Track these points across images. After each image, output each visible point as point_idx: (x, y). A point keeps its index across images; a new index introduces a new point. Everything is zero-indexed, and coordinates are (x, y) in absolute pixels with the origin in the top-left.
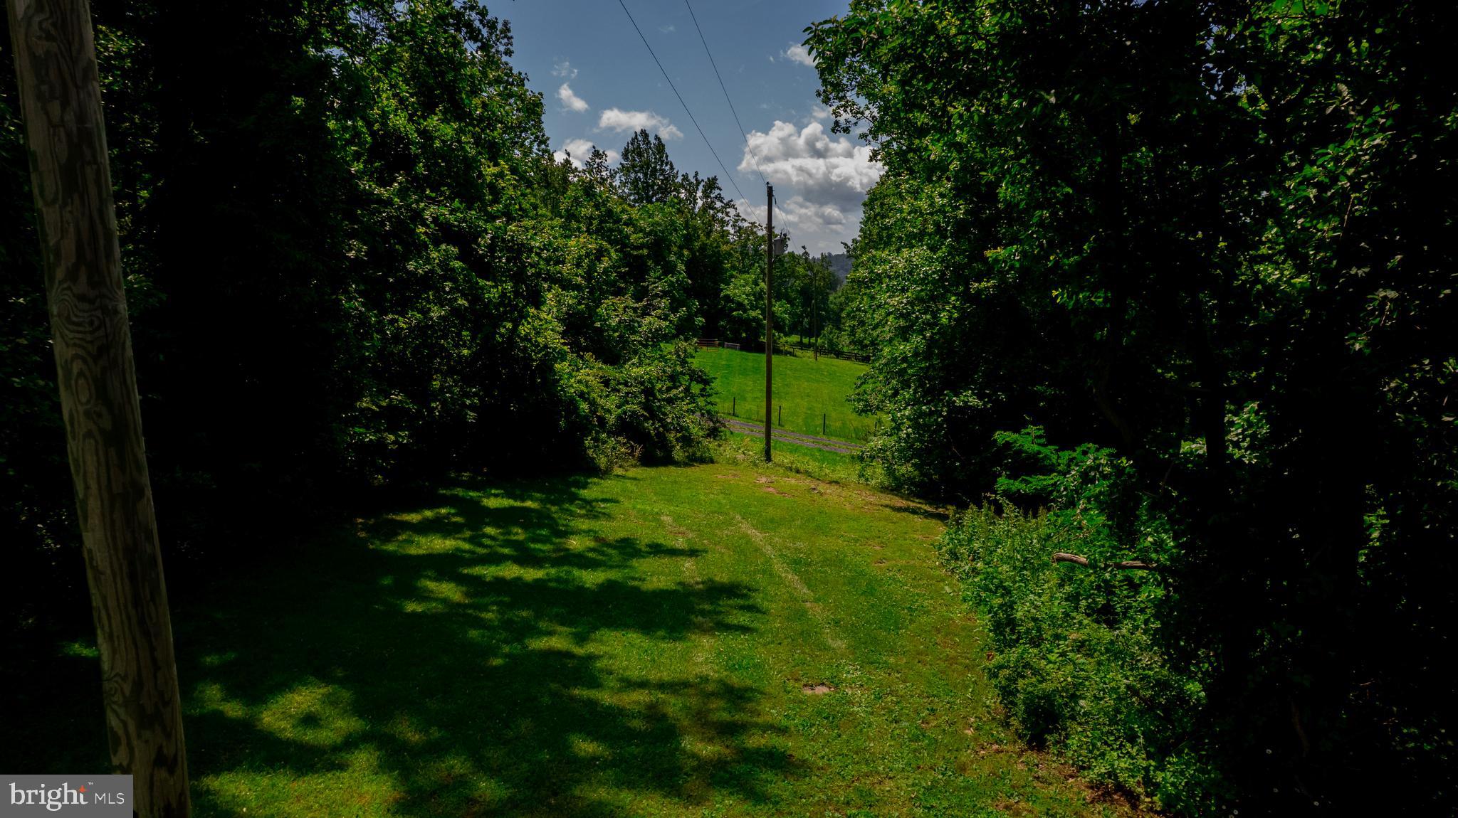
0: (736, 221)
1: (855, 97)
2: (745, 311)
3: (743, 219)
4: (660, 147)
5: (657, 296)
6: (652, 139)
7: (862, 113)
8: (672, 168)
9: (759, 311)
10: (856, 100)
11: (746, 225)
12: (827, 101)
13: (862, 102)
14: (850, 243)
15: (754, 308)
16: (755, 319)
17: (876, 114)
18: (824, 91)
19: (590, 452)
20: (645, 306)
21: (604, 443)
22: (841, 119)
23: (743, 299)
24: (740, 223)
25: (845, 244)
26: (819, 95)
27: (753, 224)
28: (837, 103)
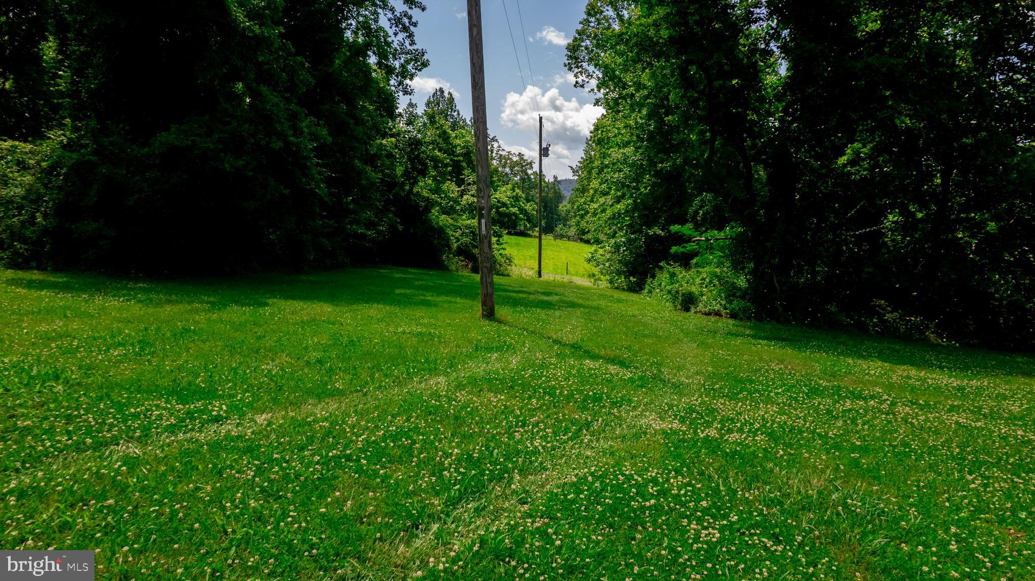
0: (498, 151)
1: (587, 66)
2: (507, 208)
3: (503, 150)
4: (451, 100)
5: (469, 184)
6: (446, 94)
7: (592, 76)
8: (459, 114)
9: (516, 209)
10: (588, 68)
11: (503, 153)
12: (570, 69)
13: (591, 68)
14: (574, 167)
15: (513, 206)
16: (514, 214)
17: (601, 76)
18: (569, 63)
19: (446, 263)
20: (463, 190)
21: (452, 259)
22: (580, 80)
23: (505, 200)
24: (500, 152)
25: (571, 167)
26: (566, 66)
27: (509, 152)
28: (576, 70)
